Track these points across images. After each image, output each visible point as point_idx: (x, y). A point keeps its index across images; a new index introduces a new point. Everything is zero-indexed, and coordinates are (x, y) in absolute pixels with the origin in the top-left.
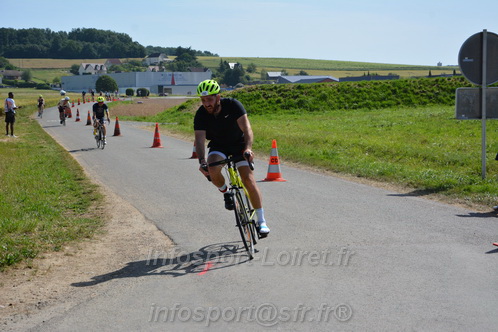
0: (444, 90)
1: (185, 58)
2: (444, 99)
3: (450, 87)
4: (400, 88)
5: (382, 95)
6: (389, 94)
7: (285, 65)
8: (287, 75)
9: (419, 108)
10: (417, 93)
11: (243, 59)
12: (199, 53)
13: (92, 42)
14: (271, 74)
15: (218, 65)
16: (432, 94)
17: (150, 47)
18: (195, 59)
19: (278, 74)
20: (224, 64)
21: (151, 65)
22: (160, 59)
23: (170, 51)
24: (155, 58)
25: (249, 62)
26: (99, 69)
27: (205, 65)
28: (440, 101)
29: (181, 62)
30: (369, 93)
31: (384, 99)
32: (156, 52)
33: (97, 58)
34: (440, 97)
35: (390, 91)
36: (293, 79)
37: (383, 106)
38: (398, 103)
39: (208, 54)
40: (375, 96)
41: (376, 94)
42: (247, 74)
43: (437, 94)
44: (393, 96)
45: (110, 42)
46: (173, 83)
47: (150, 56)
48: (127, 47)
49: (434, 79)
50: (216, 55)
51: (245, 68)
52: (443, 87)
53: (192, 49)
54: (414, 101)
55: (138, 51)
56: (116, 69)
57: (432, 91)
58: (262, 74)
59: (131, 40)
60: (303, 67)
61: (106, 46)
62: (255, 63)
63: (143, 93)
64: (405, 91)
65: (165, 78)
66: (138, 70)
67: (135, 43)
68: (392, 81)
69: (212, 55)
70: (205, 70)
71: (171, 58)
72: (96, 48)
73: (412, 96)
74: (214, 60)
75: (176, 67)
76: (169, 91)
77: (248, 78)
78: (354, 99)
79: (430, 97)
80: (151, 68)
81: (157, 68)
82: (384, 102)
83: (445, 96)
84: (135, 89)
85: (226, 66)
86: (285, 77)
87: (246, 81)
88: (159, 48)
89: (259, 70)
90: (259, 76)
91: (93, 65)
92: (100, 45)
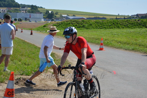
0: (129, 23)
1: (34, 9)
2: (130, 26)
3: (131, 23)
4: (115, 22)
5: (110, 24)
6: (112, 24)
7: (68, 12)
8: (69, 16)
9: (122, 29)
10: (121, 24)
11: (54, 10)
12: (39, 7)
13: (1, 1)
14: (63, 16)
15: (45, 12)
16: (126, 25)
17: (21, 4)
18: (37, 9)
19: (66, 16)
20: (47, 11)
21: (22, 10)
22: (25, 9)
23: (28, 6)
24: (24, 8)
25: (56, 11)
26: (4, 11)
27: (41, 11)
28: (128, 27)
29: (33, 10)
30: (105, 23)
31: (110, 26)
32: (24, 6)
33: (3, 7)
34: (128, 26)
35: (112, 23)
36: (71, 17)
37: (110, 28)
38: (115, 27)
39: (41, 7)
40: (108, 25)
41: (108, 24)
42: (55, 15)
43: (128, 25)
44: (113, 25)
45: (8, 2)
46: (30, 17)
47: (22, 7)
48: (14, 4)
49: (126, 20)
50: (44, 8)
51: (55, 13)
52: (129, 22)
53: (36, 6)
54: (120, 27)
55: (18, 5)
56: (10, 11)
57: (126, 24)
58: (60, 15)
59: (15, 1)
60: (74, 13)
61: (6, 3)
62: (58, 11)
63: (20, 20)
64: (117, 23)
65: (27, 15)
66: (18, 12)
67: (17, 3)
68: (113, 20)
69: (43, 8)
70: (41, 13)
71: (29, 9)
72: (2, 4)
73: (119, 25)
74: (44, 10)
75: (31, 11)
76: (29, 20)
77: (56, 16)
78: (101, 25)
79: (125, 26)
80: (22, 11)
81: (24, 12)
82: (110, 27)
83: (130, 25)
84: (17, 19)
85: (48, 12)
86: (68, 17)
87: (55, 17)
88: (24, 5)
89: (59, 14)
90: (59, 16)
91: (2, 9)
92: (4, 3)
